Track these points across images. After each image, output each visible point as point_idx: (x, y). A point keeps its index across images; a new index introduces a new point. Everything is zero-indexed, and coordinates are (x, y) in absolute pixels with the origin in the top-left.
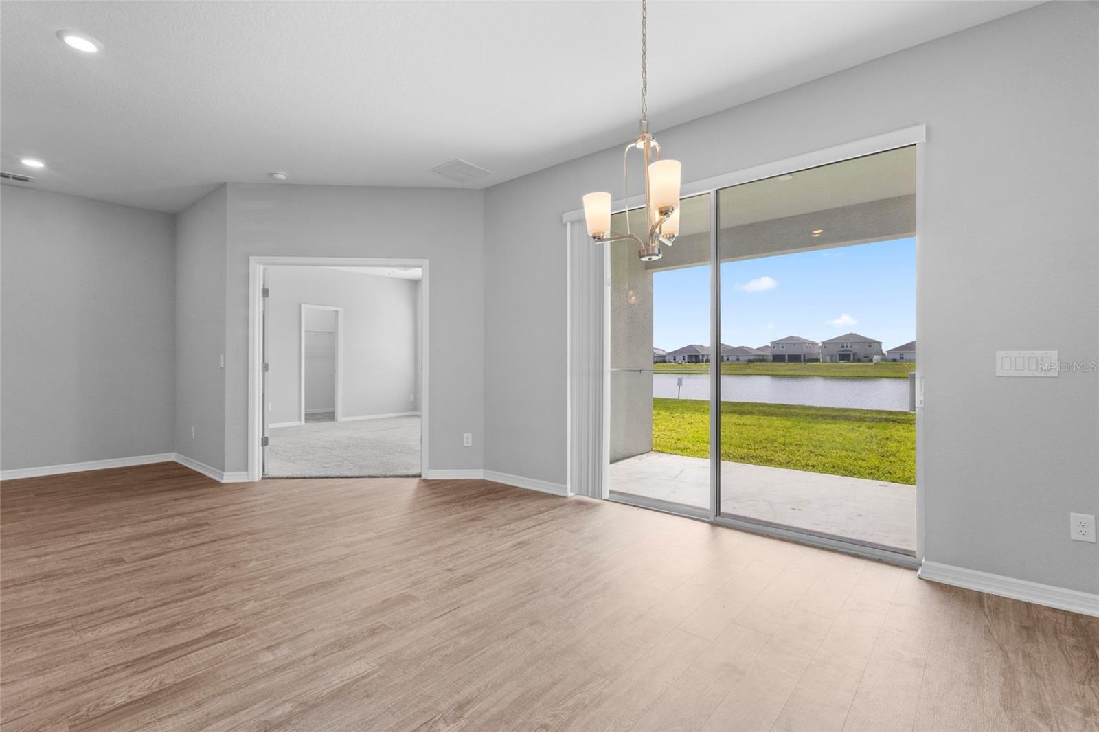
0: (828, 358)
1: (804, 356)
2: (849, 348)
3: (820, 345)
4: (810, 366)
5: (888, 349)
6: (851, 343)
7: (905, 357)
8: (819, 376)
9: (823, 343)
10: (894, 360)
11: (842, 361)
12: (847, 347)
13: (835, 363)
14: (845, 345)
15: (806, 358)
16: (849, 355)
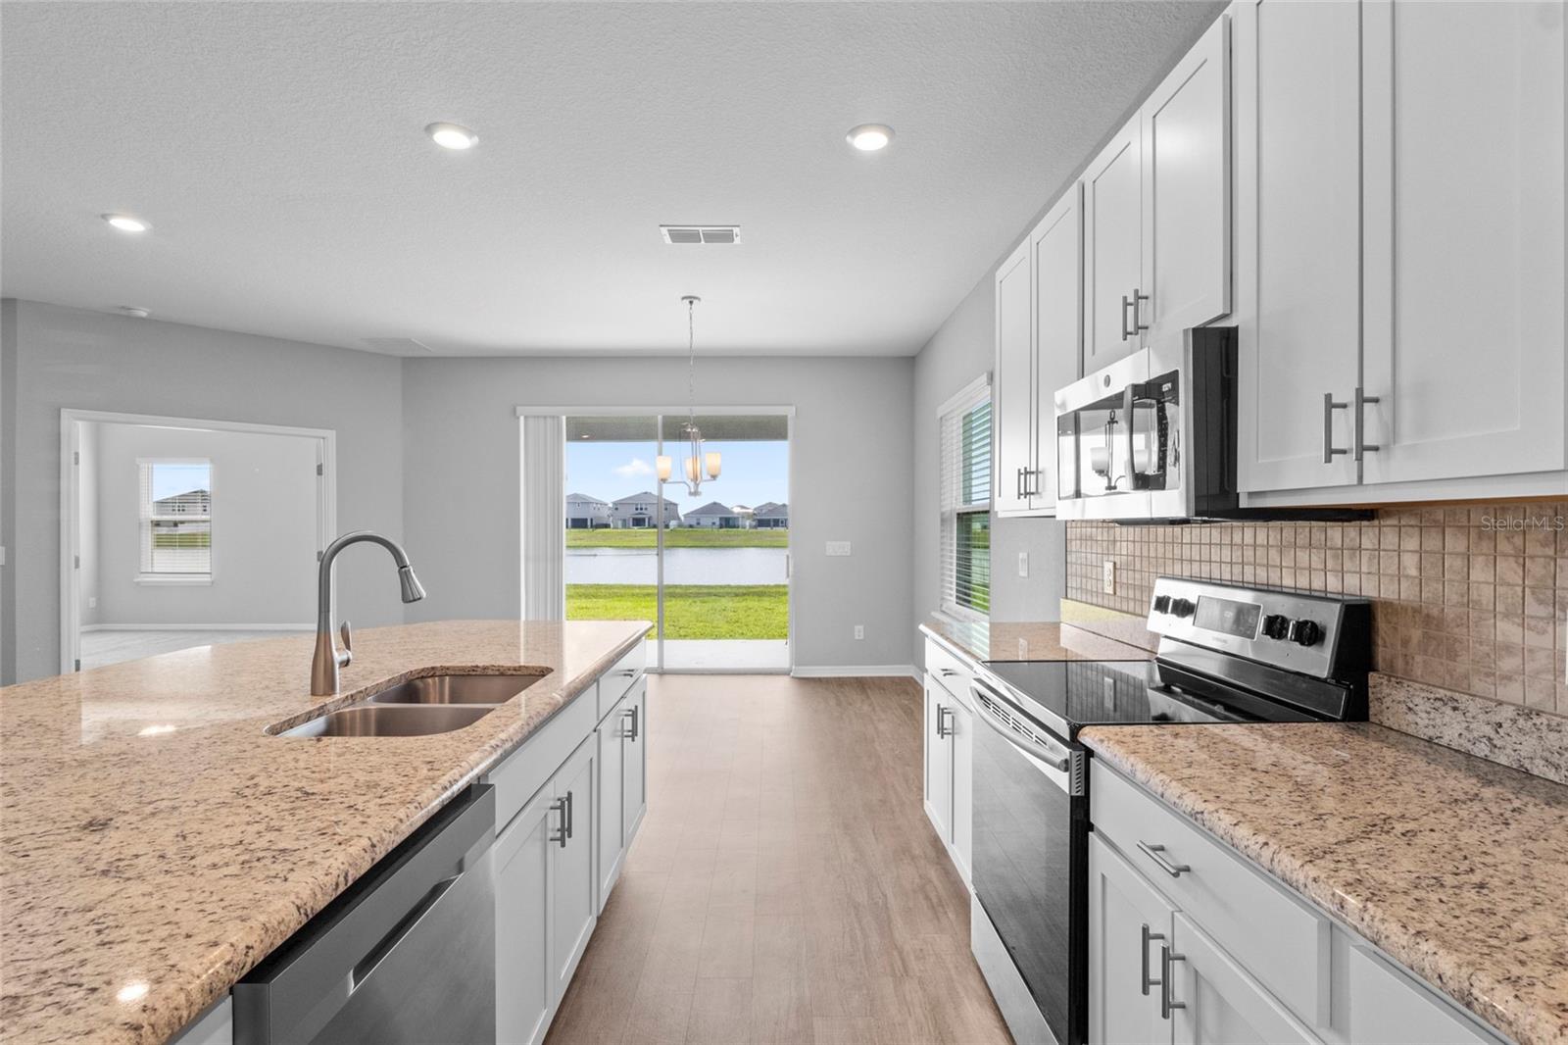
0: (620, 523)
1: (592, 520)
2: (643, 511)
3: (611, 505)
4: (599, 533)
5: (685, 512)
6: (646, 504)
7: (702, 523)
8: (610, 547)
9: (614, 503)
10: (691, 526)
11: (636, 528)
12: (641, 509)
13: (627, 530)
14: (639, 507)
15: (594, 523)
16: (644, 520)
